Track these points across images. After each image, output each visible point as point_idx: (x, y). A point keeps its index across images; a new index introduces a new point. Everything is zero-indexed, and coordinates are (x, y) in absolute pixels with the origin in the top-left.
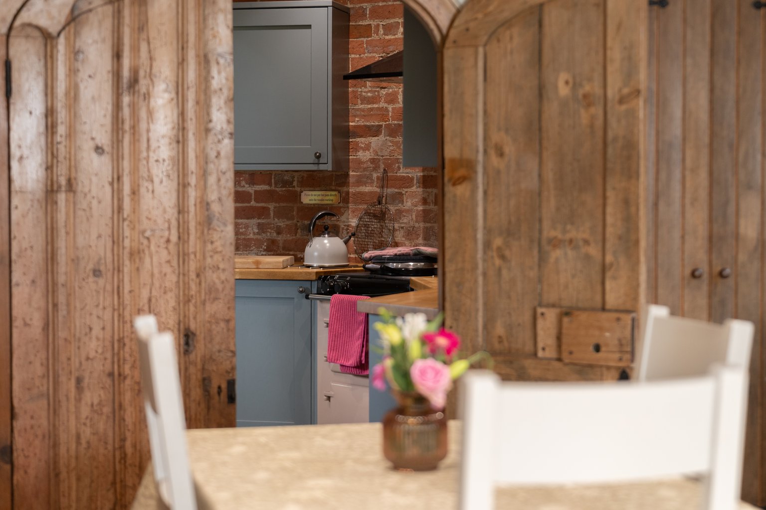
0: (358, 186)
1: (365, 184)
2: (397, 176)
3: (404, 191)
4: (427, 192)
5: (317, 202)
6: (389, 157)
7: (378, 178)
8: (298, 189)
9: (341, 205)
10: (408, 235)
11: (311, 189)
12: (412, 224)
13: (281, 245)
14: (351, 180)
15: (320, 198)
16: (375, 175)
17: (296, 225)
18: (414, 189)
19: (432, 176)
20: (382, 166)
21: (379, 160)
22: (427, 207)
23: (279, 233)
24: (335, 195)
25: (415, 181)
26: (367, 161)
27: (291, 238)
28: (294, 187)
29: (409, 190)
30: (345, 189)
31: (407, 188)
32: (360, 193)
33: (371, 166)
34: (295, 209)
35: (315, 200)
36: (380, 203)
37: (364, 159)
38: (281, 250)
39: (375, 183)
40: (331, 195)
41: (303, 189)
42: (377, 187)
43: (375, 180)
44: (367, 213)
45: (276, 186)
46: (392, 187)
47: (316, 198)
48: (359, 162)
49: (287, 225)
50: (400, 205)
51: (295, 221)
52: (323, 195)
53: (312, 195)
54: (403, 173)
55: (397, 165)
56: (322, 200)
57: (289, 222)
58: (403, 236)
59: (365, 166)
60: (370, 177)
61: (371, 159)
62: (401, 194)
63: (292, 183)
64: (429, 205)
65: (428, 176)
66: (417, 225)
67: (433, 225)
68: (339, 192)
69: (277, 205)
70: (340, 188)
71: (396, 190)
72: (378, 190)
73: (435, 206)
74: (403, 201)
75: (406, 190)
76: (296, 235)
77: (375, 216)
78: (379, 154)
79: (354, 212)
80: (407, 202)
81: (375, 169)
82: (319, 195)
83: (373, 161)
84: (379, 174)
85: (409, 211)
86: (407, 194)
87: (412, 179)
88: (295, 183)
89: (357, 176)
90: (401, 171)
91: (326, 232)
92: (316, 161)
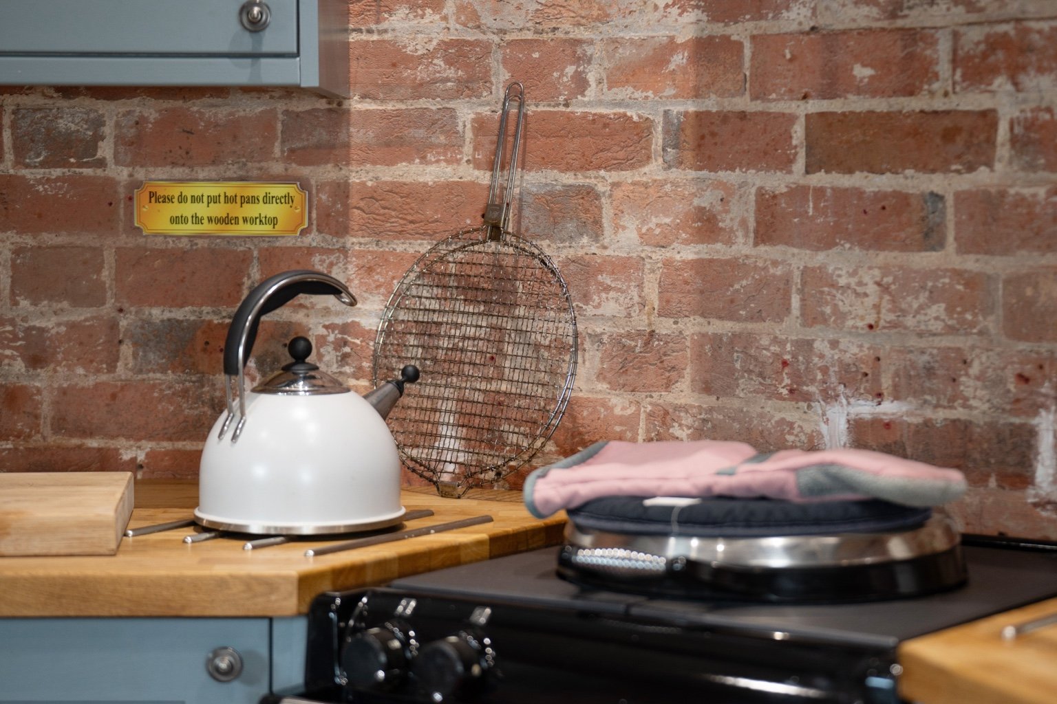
0: (391, 163)
1: (420, 151)
2: (569, 117)
3: (601, 180)
4: (720, 185)
5: (206, 228)
6: (529, 36)
7: (480, 125)
8: (121, 174)
9: (314, 239)
10: (623, 370)
11: (178, 172)
12: (641, 322)
13: (46, 410)
14: (358, 135)
15: (218, 210)
16: (466, 113)
17: (113, 326)
18: (653, 170)
19: (743, 115)
20: (501, 77)
21: (486, 48)
22: (719, 250)
23: (36, 361)
24: (288, 199)
25: (658, 139)
26: (430, 55)
27: (91, 381)
28: (101, 163)
29: (627, 176)
30: (325, 173)
31: (619, 166)
32: (396, 189)
33: (451, 73)
34: (109, 257)
35: (197, 220)
36: (496, 233)
37: (418, 46)
38: (47, 430)
39: (468, 149)
40: (268, 199)
41: (140, 174)
42: (478, 166)
43: (469, 135)
44: (430, 271)
45: (19, 162)
46: (547, 162)
47: (202, 210)
48: (395, 58)
49: (72, 326)
50: (585, 240)
51: (108, 309)
52: (230, 200)
53: (182, 199)
54: (600, 103)
55: (570, 70)
56: (227, 220)
57: (81, 315)
58: (601, 376)
59: (421, 73)
60: (444, 122)
61: (452, 44)
62: (589, 193)
63: (91, 146)
64: (729, 242)
65: (724, 117)
66: (665, 327)
67: (750, 326)
68: (304, 186)
69: (28, 240)
70: (306, 171)
71: (568, 179)
72: (484, 177)
73: (756, 244)
74: (597, 223)
75: (613, 176)
76: (112, 368)
77: (470, 290)
78: (487, 20)
79: (370, 270)
80: (617, 228)
81: (470, 86)
82: (214, 200)
83: (456, 51)
84: (485, 111)
85: (626, 267)
86: (618, 193)
87: (642, 130)
88: (106, 150)
89: (384, 115)
90: (591, 93)
91: (301, 370)
92: (246, 43)
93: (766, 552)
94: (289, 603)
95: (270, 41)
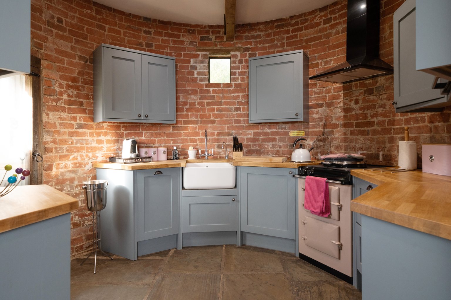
0: (313, 129)
1: (316, 128)
2: (331, 124)
3: (334, 130)
4: (346, 130)
5: (296, 135)
6: (327, 116)
7: (322, 125)
8: (288, 131)
9: (306, 136)
10: (337, 149)
11: (293, 130)
12: (338, 144)
13: (281, 152)
14: (310, 126)
15: (297, 134)
16: (321, 124)
17: (287, 145)
18: (339, 128)
19: (348, 123)
20: (324, 120)
21: (323, 117)
22: (346, 136)
23: (280, 148)
24: (303, 132)
25: (340, 125)
26: (317, 118)
27: (285, 150)
28: (286, 130)
29: (337, 129)
30: (307, 130)
31: (336, 128)
32: (314, 131)
33: (319, 120)
34: (287, 138)
35: (295, 135)
36: (323, 135)
37: (316, 117)
38: (281, 154)
39: (321, 127)
40: (302, 133)
41: (290, 130)
42: (322, 129)
43: (321, 126)
44: (317, 139)
45: (279, 130)
46: (328, 128)
47: (295, 134)
48: (314, 119)
49: (283, 145)
50: (333, 136)
51: (287, 143)
52: (298, 133)
53: (294, 133)
54: (334, 122)
55: (331, 119)
56: (298, 135)
57: (284, 144)
58: (334, 149)
59: (316, 120)
60: (319, 125)
61: (319, 117)
62: (333, 131)
63: (285, 128)
64: (347, 135)
65: (347, 123)
66: (341, 144)
67: (349, 144)
68: (305, 131)
69: (280, 137)
70: (305, 130)
71: (331, 130)
72: (322, 130)
73: (350, 135)
74: (334, 134)
75: (335, 129)
76: (287, 149)
77: (321, 141)
78: (323, 115)
79: (311, 139)
80: (336, 134)
81: (321, 121)
82: (296, 133)
83: (320, 118)
84: (323, 123)
85: (337, 138)
86: (336, 131)
87: (338, 125)
88: (287, 128)
89: (312, 124)
90: (333, 121)
91: (301, 147)
92: (296, 117)
93: (344, 163)
94: (297, 167)
95: (298, 117)
